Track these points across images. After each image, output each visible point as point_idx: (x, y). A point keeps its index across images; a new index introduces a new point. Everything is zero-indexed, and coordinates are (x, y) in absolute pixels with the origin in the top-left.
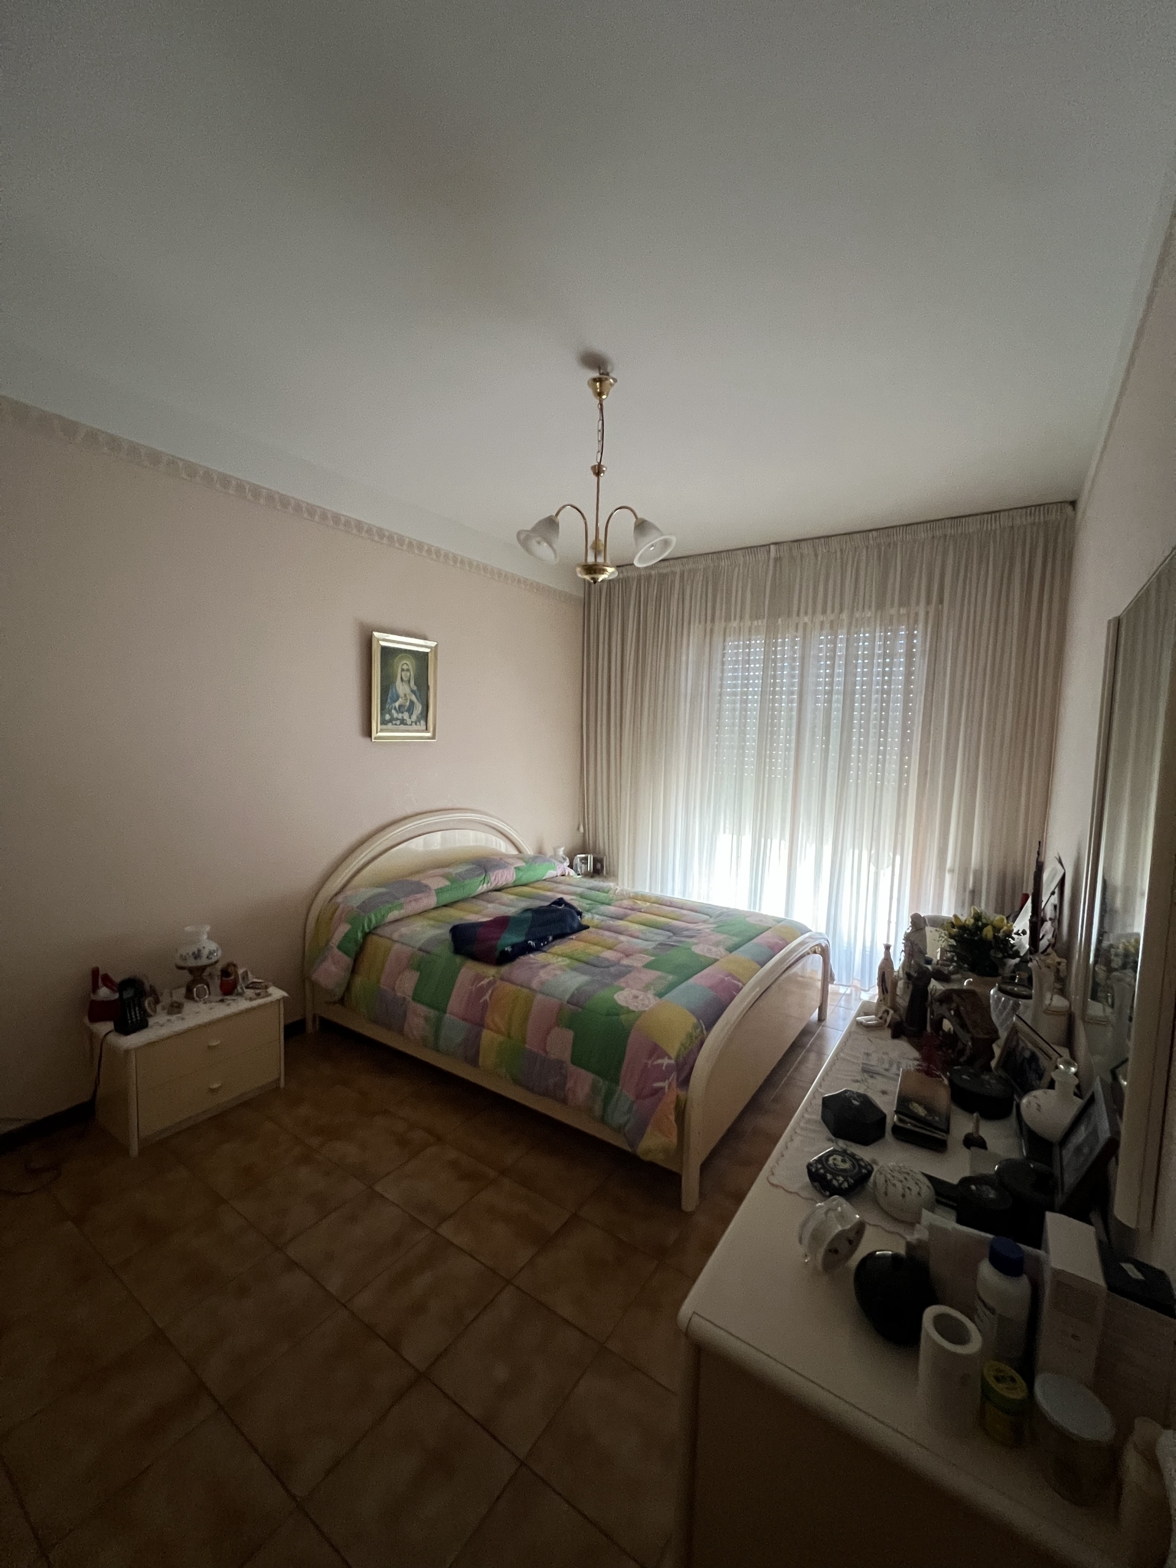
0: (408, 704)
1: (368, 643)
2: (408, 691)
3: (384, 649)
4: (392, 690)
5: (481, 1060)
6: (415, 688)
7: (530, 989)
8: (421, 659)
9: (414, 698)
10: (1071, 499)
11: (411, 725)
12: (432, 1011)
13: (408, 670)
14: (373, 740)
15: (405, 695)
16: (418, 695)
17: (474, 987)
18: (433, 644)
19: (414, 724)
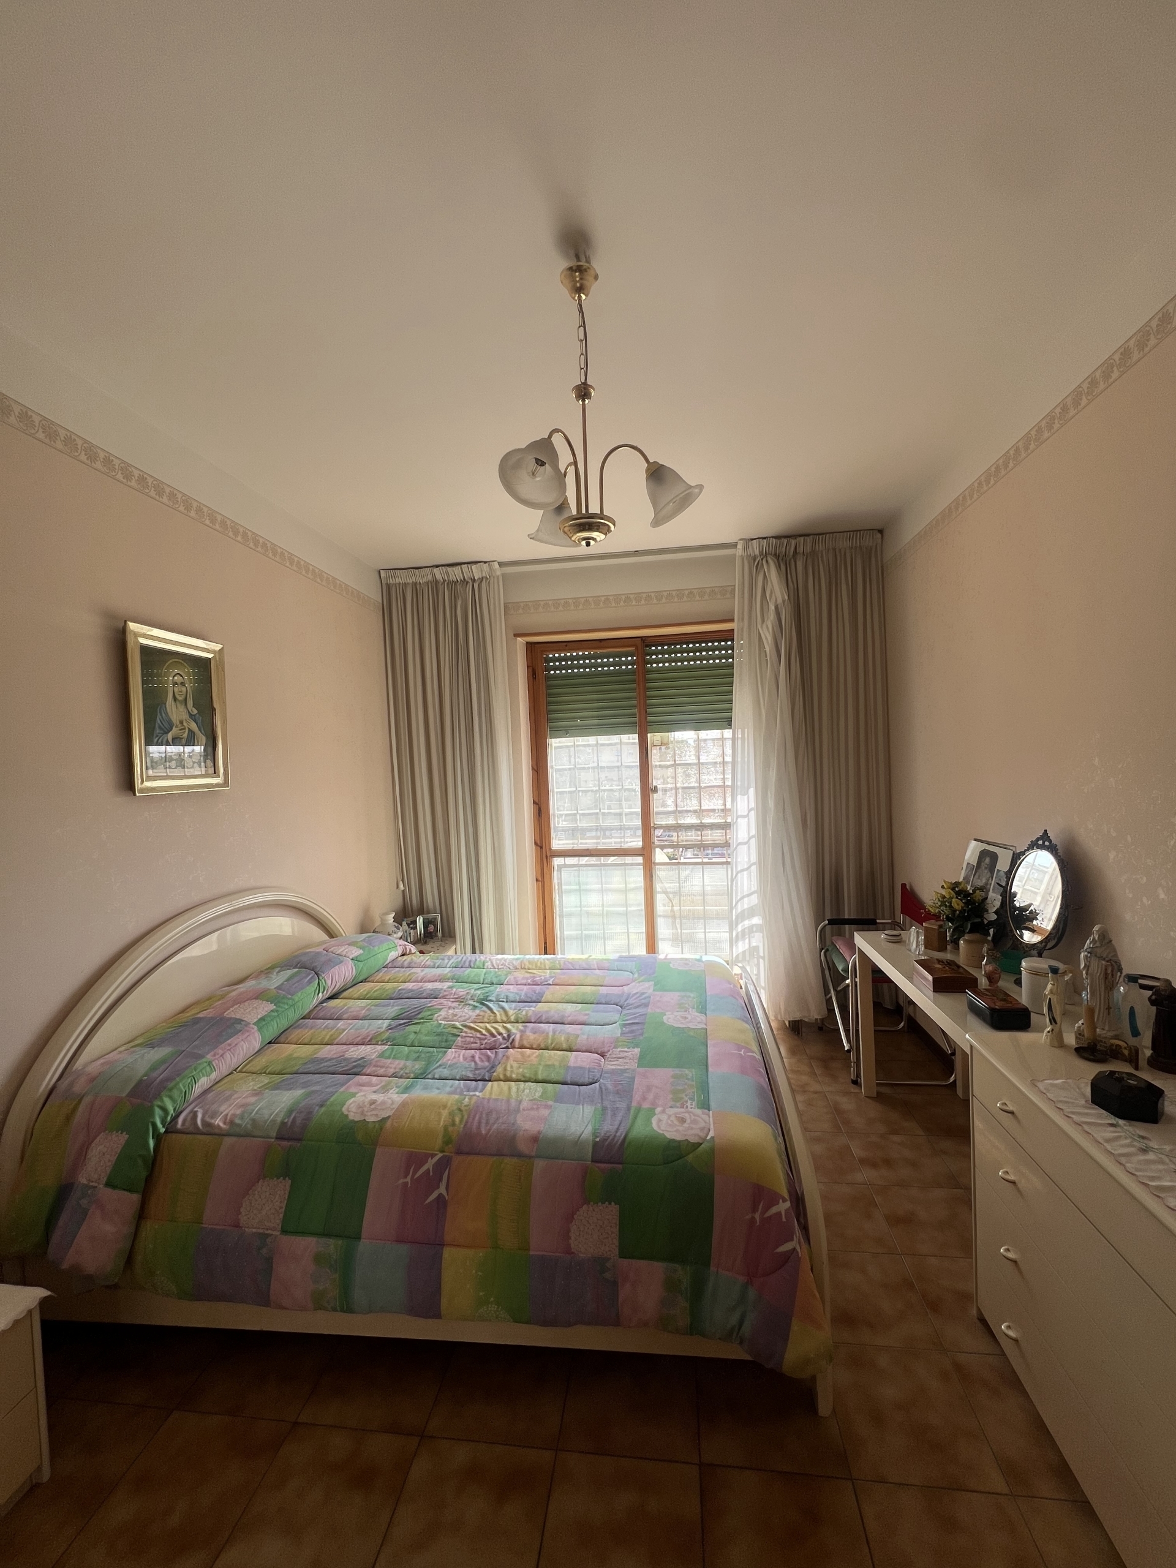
0: (185, 735)
1: (119, 641)
2: (185, 716)
3: (145, 650)
4: (161, 715)
5: (444, 1301)
6: (195, 712)
7: (520, 1155)
8: (201, 667)
9: (194, 726)
10: (879, 528)
11: (192, 767)
12: (332, 1241)
13: (183, 684)
14: (138, 795)
15: (181, 722)
16: (199, 722)
17: (408, 1179)
18: (218, 647)
19: (196, 765)
